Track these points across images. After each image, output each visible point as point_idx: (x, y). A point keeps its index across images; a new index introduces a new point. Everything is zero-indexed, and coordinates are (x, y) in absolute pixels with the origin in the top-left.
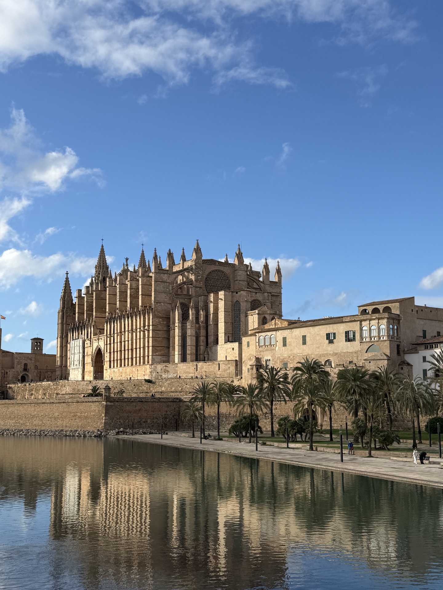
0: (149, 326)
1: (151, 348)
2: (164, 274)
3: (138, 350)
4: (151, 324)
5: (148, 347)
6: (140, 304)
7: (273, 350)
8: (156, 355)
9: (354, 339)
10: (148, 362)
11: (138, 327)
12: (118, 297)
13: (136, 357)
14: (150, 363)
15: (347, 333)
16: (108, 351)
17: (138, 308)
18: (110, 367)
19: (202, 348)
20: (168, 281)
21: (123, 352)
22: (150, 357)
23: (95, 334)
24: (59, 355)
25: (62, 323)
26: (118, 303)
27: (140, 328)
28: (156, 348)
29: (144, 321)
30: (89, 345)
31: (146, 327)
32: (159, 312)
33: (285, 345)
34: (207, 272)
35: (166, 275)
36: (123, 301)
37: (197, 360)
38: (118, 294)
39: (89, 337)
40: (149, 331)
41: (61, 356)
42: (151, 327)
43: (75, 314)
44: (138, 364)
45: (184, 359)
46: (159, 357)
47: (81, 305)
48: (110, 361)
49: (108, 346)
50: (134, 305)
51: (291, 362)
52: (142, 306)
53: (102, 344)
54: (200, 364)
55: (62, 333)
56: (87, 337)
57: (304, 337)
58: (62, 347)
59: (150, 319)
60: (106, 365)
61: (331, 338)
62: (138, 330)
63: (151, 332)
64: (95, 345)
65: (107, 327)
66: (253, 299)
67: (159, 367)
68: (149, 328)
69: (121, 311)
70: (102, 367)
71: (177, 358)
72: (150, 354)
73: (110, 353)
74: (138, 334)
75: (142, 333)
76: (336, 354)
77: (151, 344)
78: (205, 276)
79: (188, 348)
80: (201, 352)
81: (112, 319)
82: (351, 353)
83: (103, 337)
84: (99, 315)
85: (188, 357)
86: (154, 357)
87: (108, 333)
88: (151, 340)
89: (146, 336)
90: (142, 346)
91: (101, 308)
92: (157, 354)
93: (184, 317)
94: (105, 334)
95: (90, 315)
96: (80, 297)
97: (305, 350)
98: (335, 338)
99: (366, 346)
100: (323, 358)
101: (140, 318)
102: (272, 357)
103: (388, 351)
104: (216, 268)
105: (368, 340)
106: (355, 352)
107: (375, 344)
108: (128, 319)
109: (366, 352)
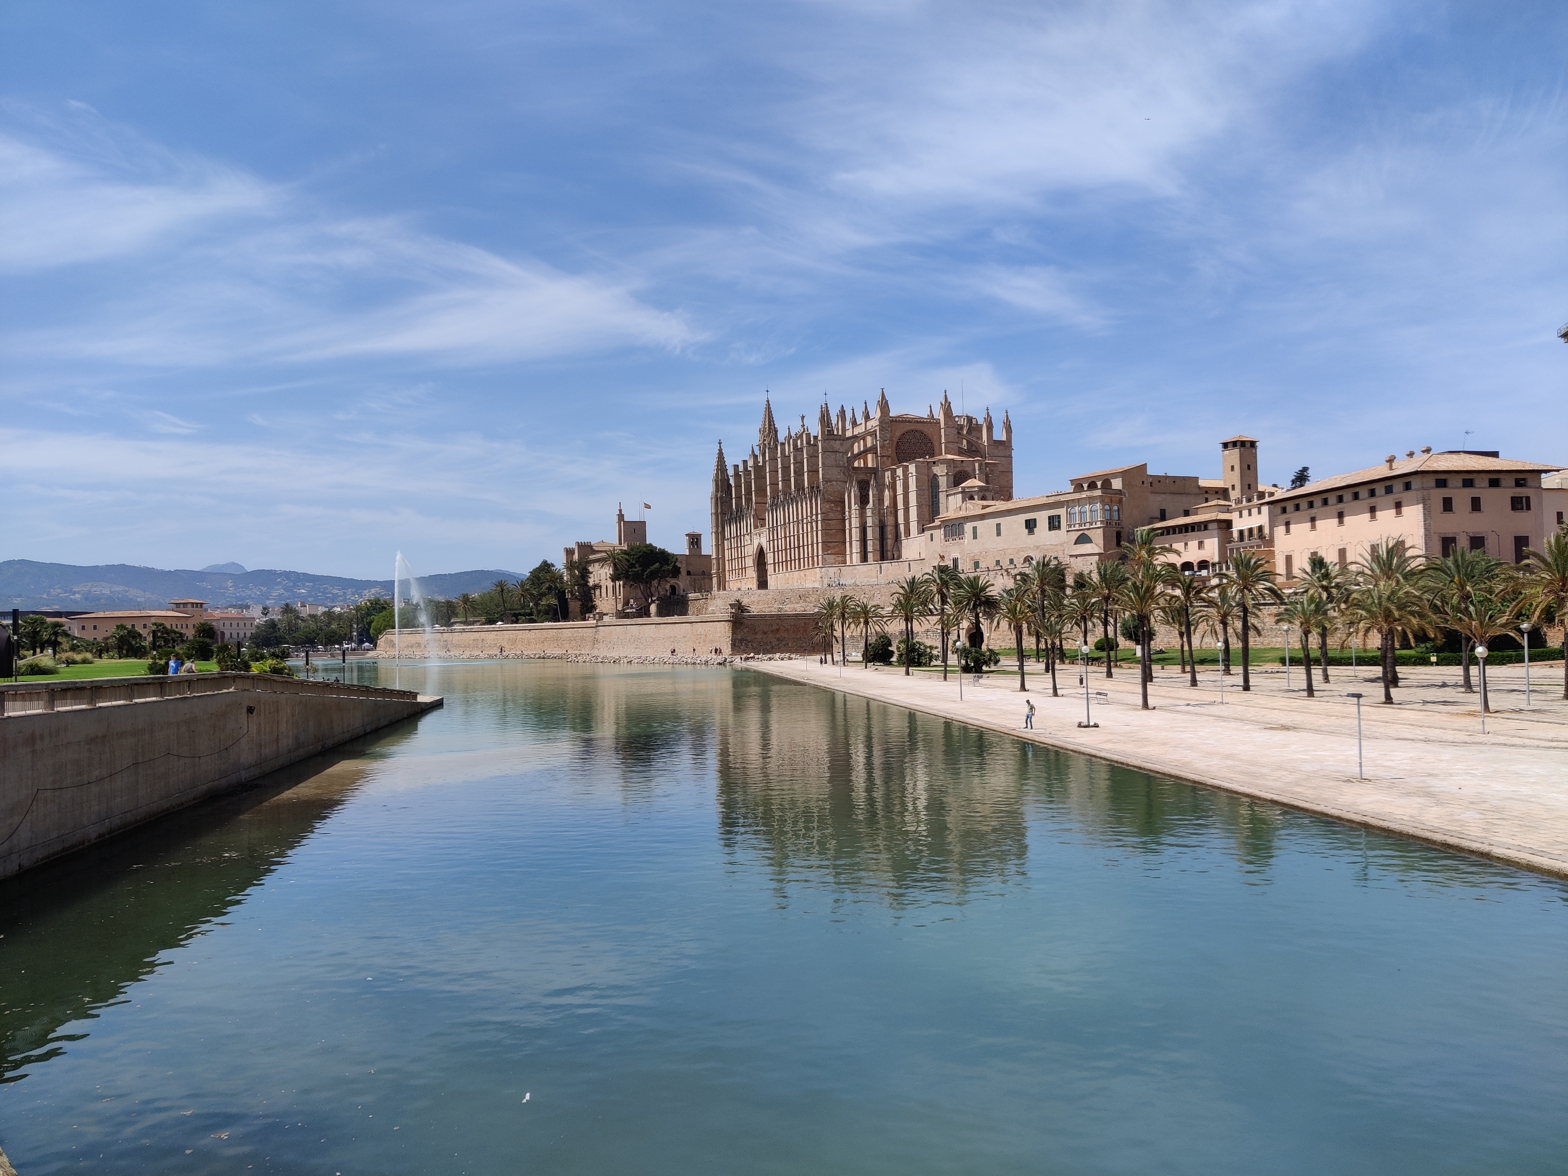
0: (817, 514)
1: (820, 545)
2: (835, 440)
3: (806, 547)
4: (819, 512)
5: (817, 543)
6: (806, 485)
7: (962, 544)
8: (828, 554)
9: (1059, 528)
11: (805, 517)
12: (780, 475)
13: (804, 558)
14: (820, 565)
15: (1051, 519)
16: (772, 550)
17: (804, 490)
18: (775, 572)
19: (890, 542)
20: (841, 450)
21: (788, 551)
22: (820, 557)
23: (756, 527)
24: (714, 556)
25: (716, 514)
26: (780, 483)
27: (807, 518)
28: (828, 544)
29: (811, 508)
30: (750, 542)
31: (814, 517)
32: (830, 495)
33: (975, 537)
35: (838, 442)
36: (786, 480)
37: (883, 558)
38: (780, 470)
39: (749, 531)
40: (817, 521)
41: (718, 559)
42: (820, 516)
43: (732, 499)
44: (806, 566)
45: (864, 559)
46: (833, 557)
47: (738, 486)
48: (774, 564)
49: (771, 542)
50: (799, 486)
51: (983, 560)
52: (808, 488)
53: (764, 542)
55: (717, 527)
56: (747, 531)
57: (998, 525)
58: (717, 545)
59: (818, 505)
60: (770, 569)
61: (1030, 525)
62: (805, 521)
63: (819, 523)
64: (756, 542)
65: (768, 516)
66: (958, 469)
67: (832, 571)
68: (817, 518)
69: (785, 494)
70: (766, 571)
71: (856, 558)
72: (820, 553)
73: (774, 552)
74: (805, 525)
75: (809, 524)
76: (1038, 547)
77: (820, 540)
78: (896, 440)
79: (870, 543)
80: (889, 548)
81: (775, 506)
82: (1056, 545)
83: (765, 531)
84: (760, 500)
85: (870, 556)
86: (825, 556)
87: (771, 526)
88: (820, 534)
89: (815, 529)
90: (810, 543)
91: (761, 491)
92: (829, 552)
93: (863, 501)
94: (767, 527)
95: (749, 500)
96: (737, 475)
97: (1000, 543)
98: (1035, 526)
99: (1075, 536)
100: (1021, 553)
101: (806, 504)
102: (960, 553)
103: (1101, 542)
104: (912, 427)
105: (1077, 527)
106: (1061, 545)
107: (1086, 532)
108: (792, 505)
109: (1075, 544)
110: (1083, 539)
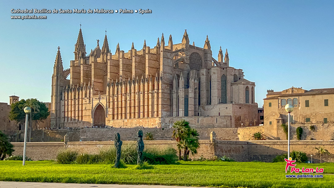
0: (158, 89)
1: (160, 106)
4: (160, 88)
5: (158, 105)
6: (147, 74)
7: (296, 109)
10: (158, 116)
11: (146, 90)
13: (144, 112)
14: (160, 116)
16: (111, 107)
17: (145, 76)
18: (113, 118)
19: (197, 107)
20: (170, 58)
26: (121, 72)
27: (148, 91)
28: (164, 106)
30: (88, 102)
31: (155, 91)
33: (307, 105)
34: (191, 53)
35: (169, 53)
36: (127, 70)
38: (121, 66)
39: (88, 96)
40: (158, 93)
41: (56, 110)
42: (160, 91)
45: (186, 114)
46: (165, 112)
47: (76, 71)
48: (113, 115)
49: (111, 103)
52: (149, 75)
53: (103, 102)
54: (201, 118)
56: (86, 96)
59: (159, 85)
62: (146, 92)
63: (160, 94)
64: (96, 102)
66: (234, 73)
67: (168, 120)
68: (158, 91)
69: (126, 78)
70: (104, 118)
72: (160, 110)
73: (113, 108)
74: (146, 95)
79: (190, 106)
81: (115, 84)
83: (105, 97)
85: (190, 113)
86: (162, 112)
87: (111, 94)
89: (155, 97)
91: (98, 76)
92: (164, 110)
94: (107, 94)
95: (87, 80)
102: (294, 114)
104: (195, 51)
108: (134, 84)
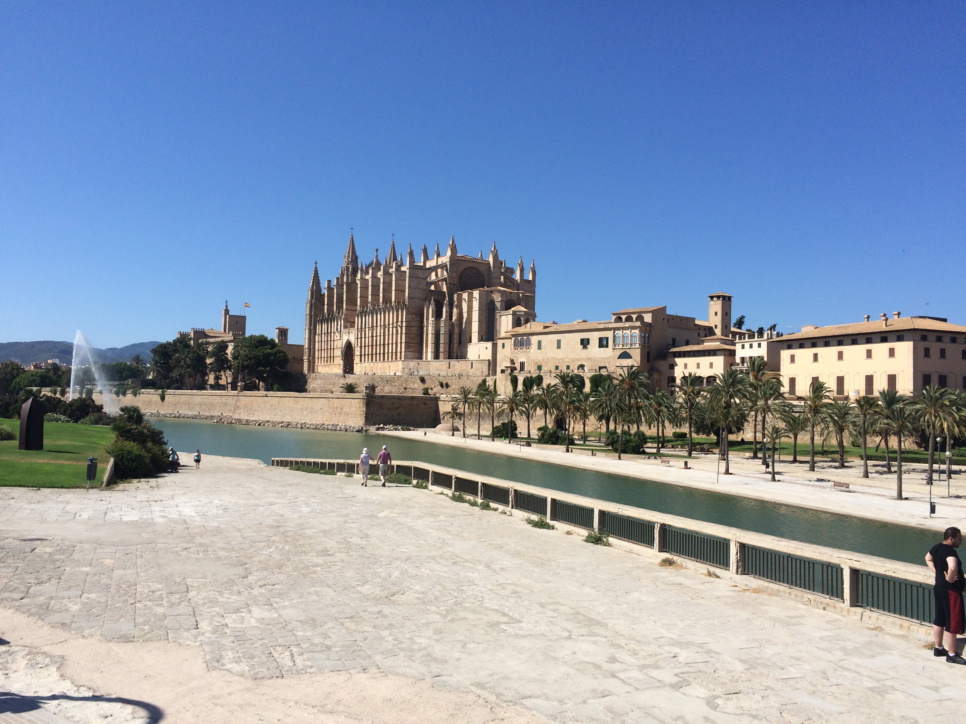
0: (402, 322)
1: (403, 345)
2: (418, 270)
3: (390, 346)
4: (404, 320)
5: (401, 343)
6: (393, 299)
7: (528, 352)
8: (409, 352)
9: (607, 346)
10: (401, 359)
11: (391, 323)
12: (370, 291)
13: (388, 353)
14: (403, 359)
15: (601, 339)
16: (359, 345)
17: (391, 303)
18: (361, 361)
19: (455, 346)
20: (422, 277)
21: (374, 347)
22: (403, 354)
23: (345, 327)
24: (306, 346)
25: (311, 314)
26: (370, 297)
27: (393, 324)
28: (410, 344)
29: (397, 317)
30: (339, 338)
31: (399, 324)
32: (413, 309)
33: (539, 348)
34: (461, 269)
35: (420, 271)
36: (375, 294)
37: (450, 357)
38: (370, 288)
39: (339, 330)
40: (401, 327)
41: (309, 348)
42: (404, 324)
43: (324, 305)
44: (390, 359)
45: (436, 356)
46: (412, 354)
47: (331, 297)
48: (361, 355)
49: (359, 340)
50: (387, 300)
51: (545, 365)
52: (395, 302)
53: (352, 338)
54: (453, 362)
55: (310, 325)
56: (337, 330)
57: (559, 342)
58: (310, 339)
59: (403, 315)
60: (357, 359)
61: (585, 343)
62: (391, 326)
63: (404, 328)
64: (345, 338)
65: (358, 321)
66: (508, 298)
67: (412, 364)
68: (402, 324)
69: (374, 305)
70: (353, 360)
71: (431, 356)
72: (403, 350)
73: (361, 347)
74: (391, 329)
75: (394, 329)
76: (589, 359)
77: (403, 341)
78: (459, 273)
79: (442, 346)
80: (455, 350)
81: (363, 313)
82: (604, 358)
83: (354, 331)
84: (350, 307)
85: (441, 355)
86: (406, 353)
87: (360, 327)
88: (404, 336)
89: (399, 332)
90: (394, 342)
91: (352, 301)
92: (410, 350)
93: (438, 315)
94: (356, 328)
95: (340, 307)
96: (330, 289)
97: (559, 354)
98: (588, 344)
99: (619, 353)
100: (576, 362)
101: (393, 314)
102: (526, 359)
103: (638, 358)
104: (471, 265)
105: (621, 347)
106: (608, 358)
107: (628, 351)
108: (380, 314)
109: (618, 358)
110: (625, 355)
